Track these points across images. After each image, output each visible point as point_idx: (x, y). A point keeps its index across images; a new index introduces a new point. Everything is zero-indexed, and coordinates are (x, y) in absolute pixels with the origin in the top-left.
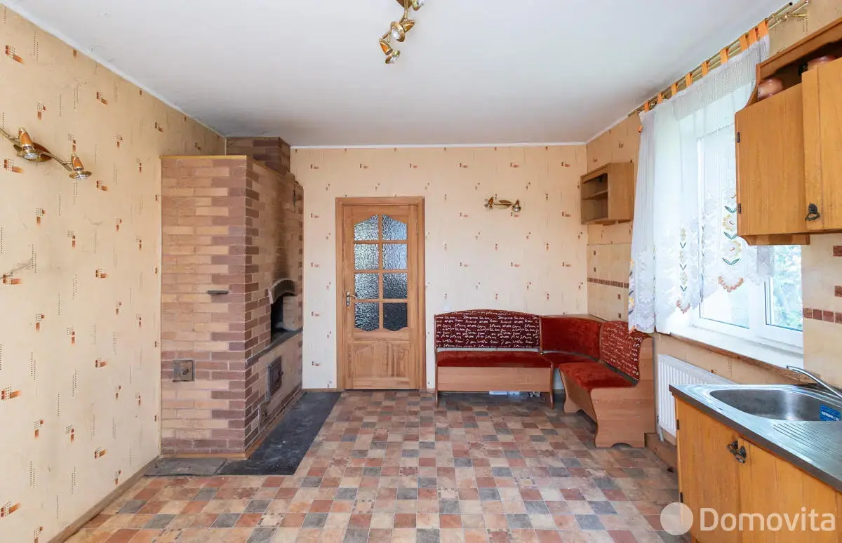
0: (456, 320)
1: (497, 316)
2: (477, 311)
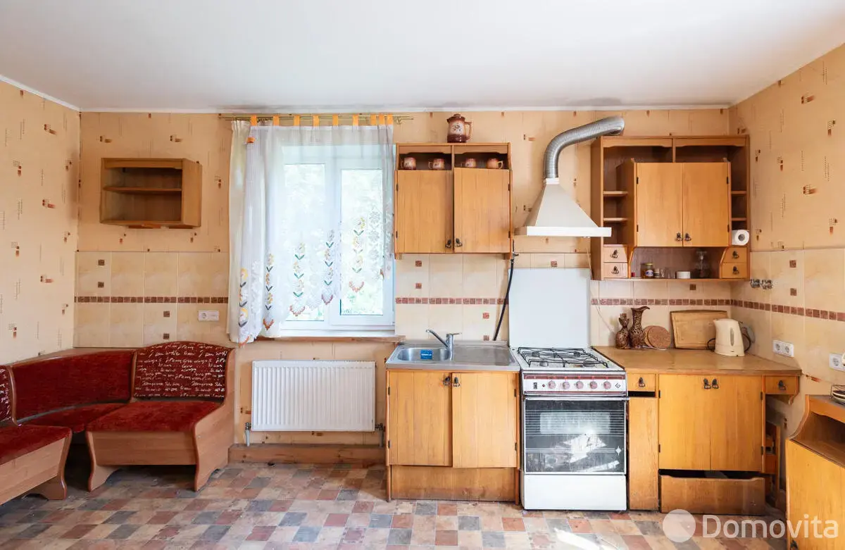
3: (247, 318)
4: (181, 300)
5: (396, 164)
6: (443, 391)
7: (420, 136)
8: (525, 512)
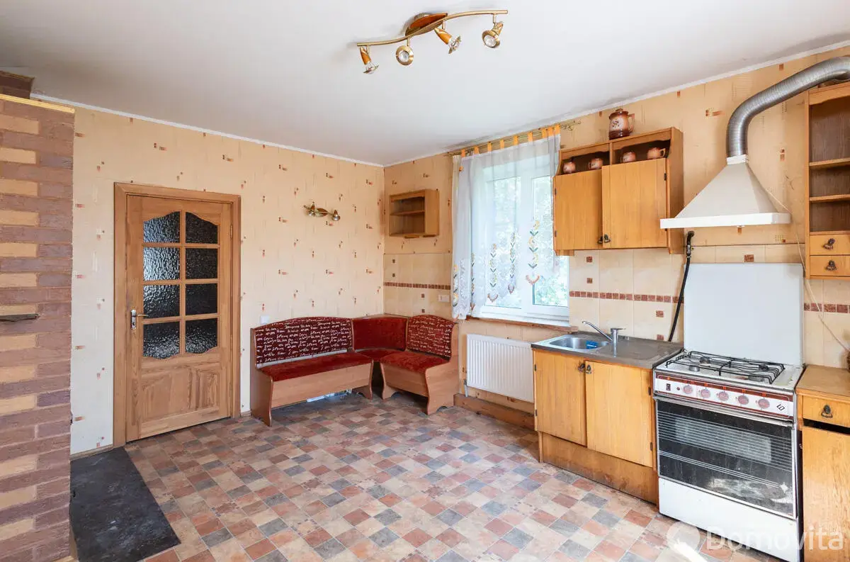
0: (278, 331)
1: (316, 323)
2: (298, 319)
3: (458, 301)
4: (430, 287)
5: (557, 168)
6: (578, 376)
7: (587, 137)
8: (659, 516)
